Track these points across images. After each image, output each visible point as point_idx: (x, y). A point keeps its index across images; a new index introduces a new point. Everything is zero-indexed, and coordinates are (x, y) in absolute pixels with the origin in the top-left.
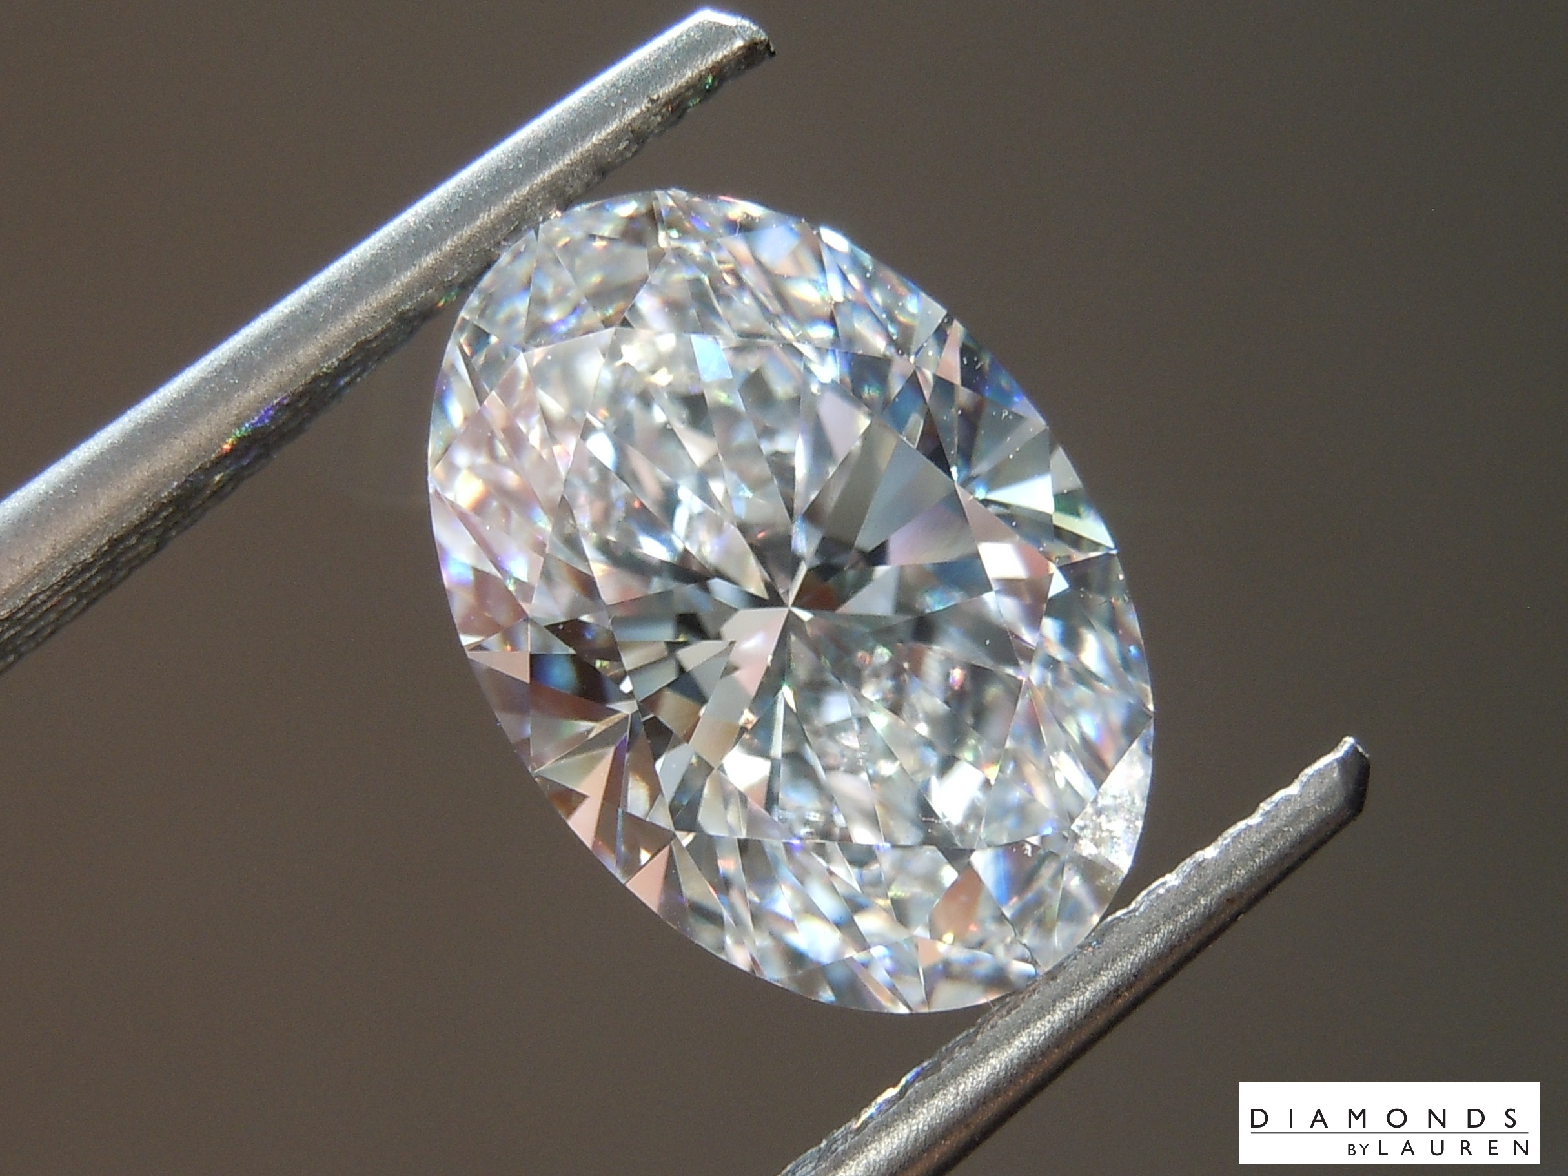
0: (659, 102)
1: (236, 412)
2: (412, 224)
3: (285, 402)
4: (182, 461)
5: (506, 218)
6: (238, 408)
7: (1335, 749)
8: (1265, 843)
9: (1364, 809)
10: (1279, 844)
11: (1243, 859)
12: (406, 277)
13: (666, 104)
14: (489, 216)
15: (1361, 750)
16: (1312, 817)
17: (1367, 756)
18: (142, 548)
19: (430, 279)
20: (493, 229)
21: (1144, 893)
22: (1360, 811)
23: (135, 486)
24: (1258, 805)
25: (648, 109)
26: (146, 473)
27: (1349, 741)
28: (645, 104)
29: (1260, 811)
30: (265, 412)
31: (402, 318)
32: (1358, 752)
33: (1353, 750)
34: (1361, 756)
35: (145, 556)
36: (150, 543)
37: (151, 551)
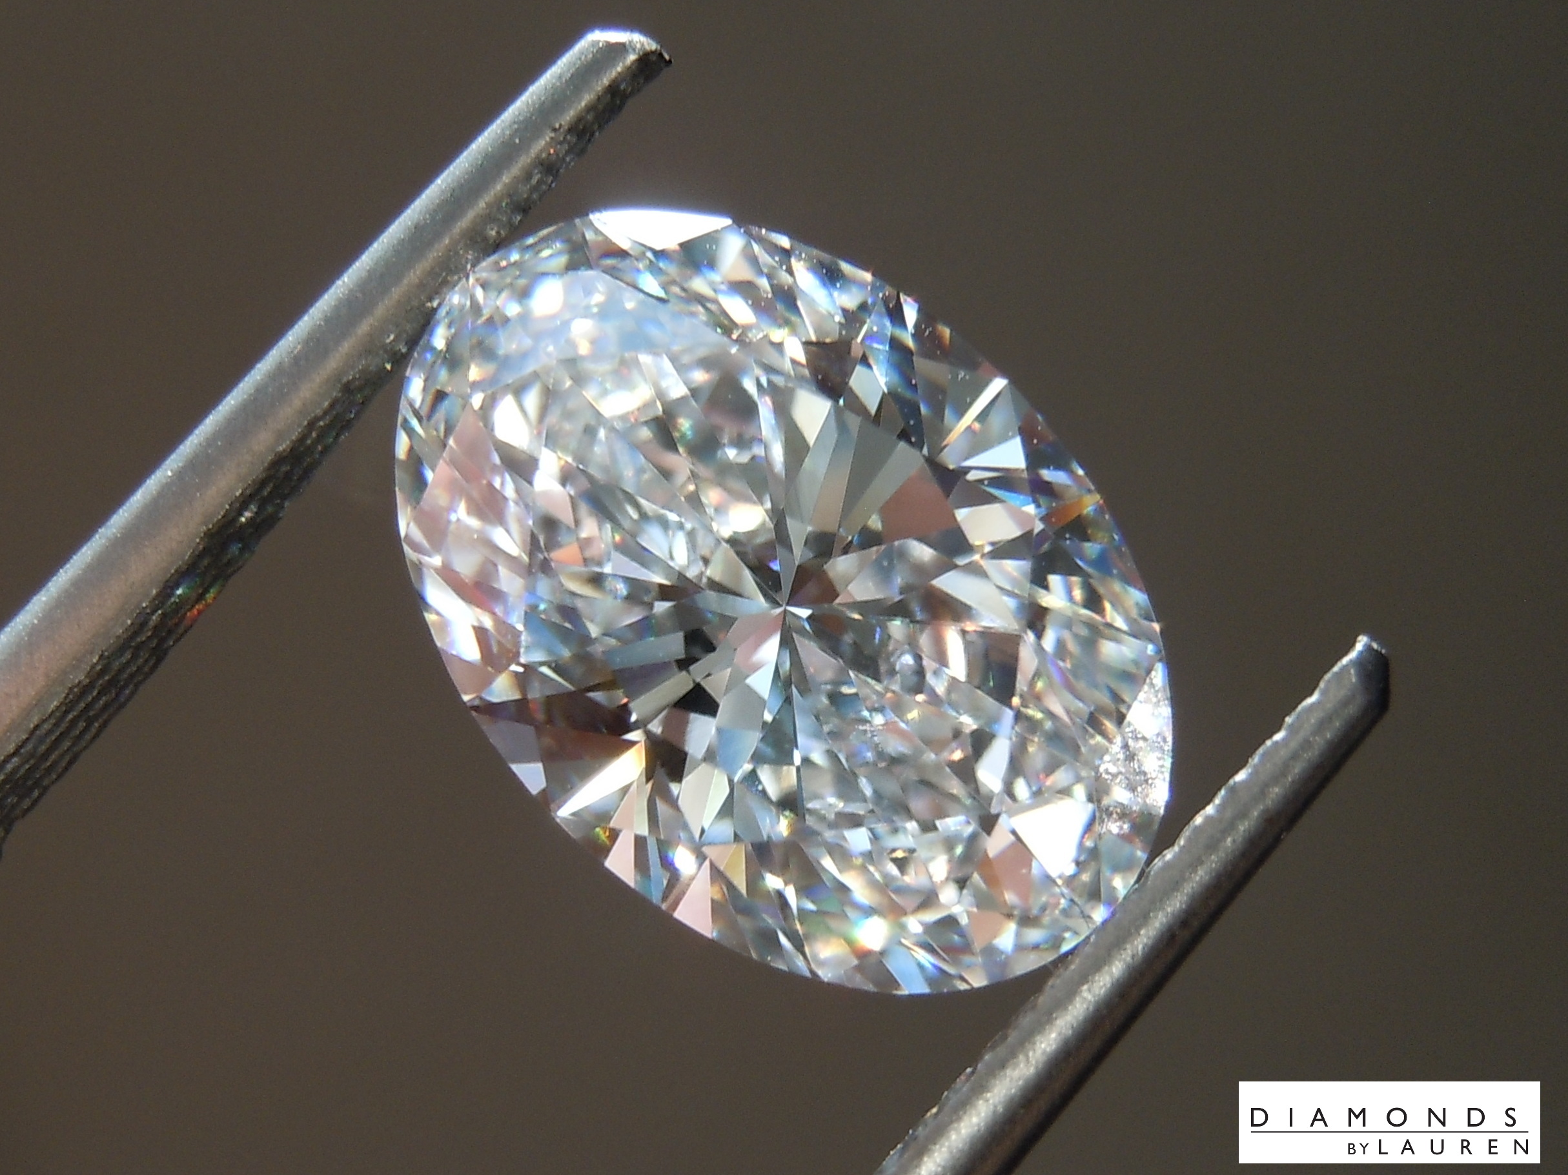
0: (562, 130)
2: (341, 295)
3: (248, 492)
5: (432, 273)
7: (1351, 651)
8: (1294, 757)
10: (1307, 755)
11: (1274, 777)
12: (346, 347)
13: (570, 130)
14: (414, 273)
15: (1375, 646)
16: (1337, 723)
17: (1383, 651)
19: (370, 347)
20: (421, 286)
22: (1388, 706)
24: (1283, 720)
25: (552, 138)
28: (549, 135)
29: (1285, 725)
30: (230, 505)
31: (347, 389)
32: (1373, 649)
33: (1368, 648)
34: (1377, 651)
35: (146, 669)
36: (147, 656)
37: (151, 663)
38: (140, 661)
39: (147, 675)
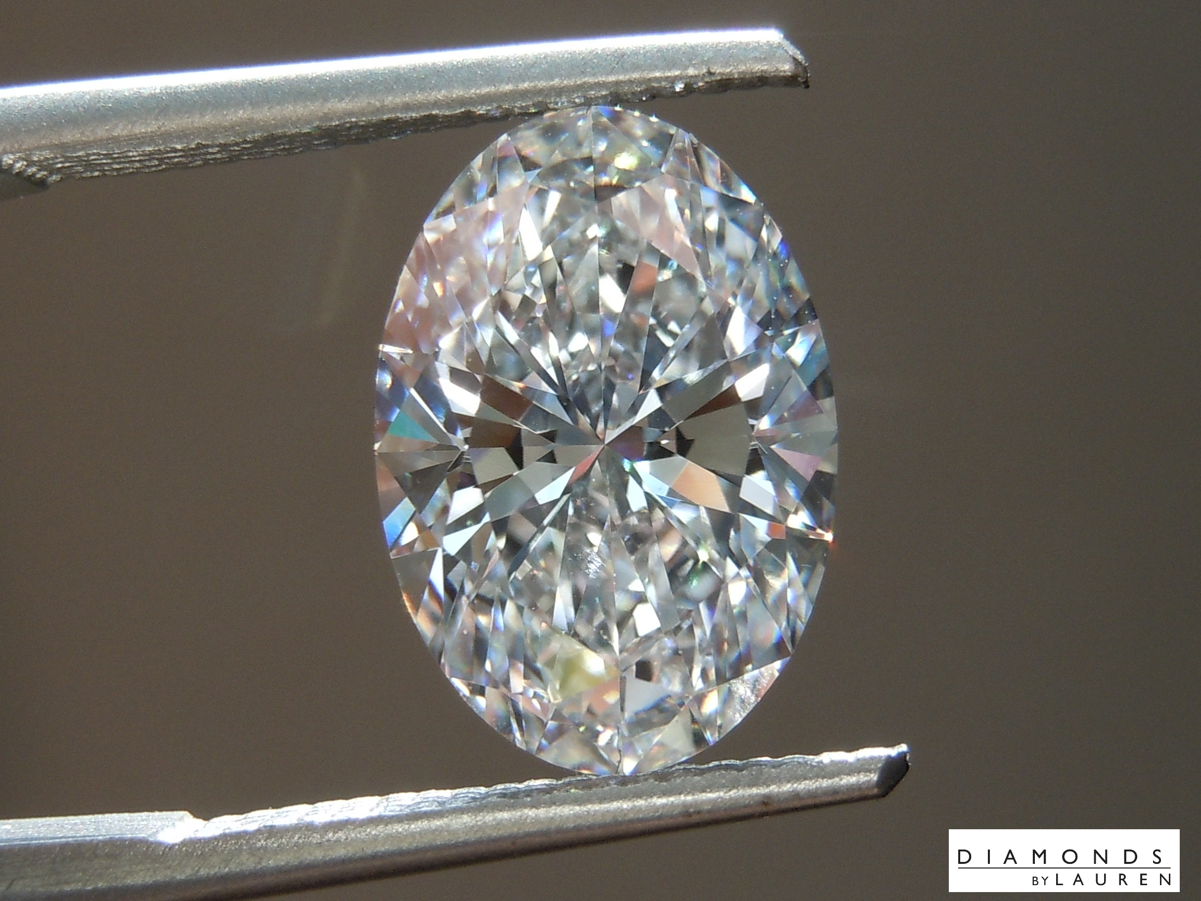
1: (326, 111)
4: (273, 122)
6: (329, 109)
15: (908, 758)
18: (218, 156)
23: (234, 119)
26: (245, 115)
27: (904, 748)
33: (903, 755)
34: (906, 762)
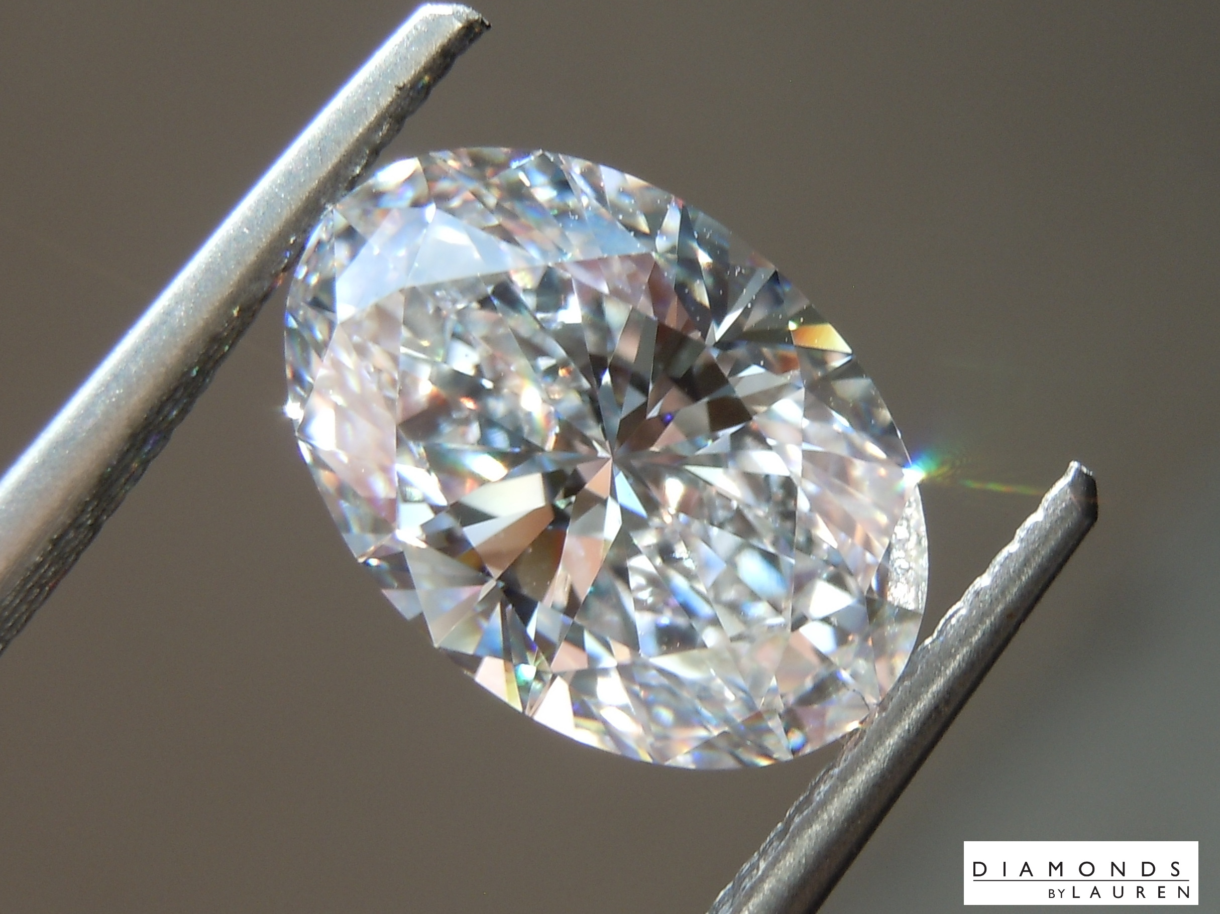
0: (405, 88)
2: (232, 232)
5: (305, 210)
7: (1066, 474)
8: (1026, 562)
9: (1099, 516)
10: (1038, 559)
11: (1012, 580)
15: (1085, 470)
16: (1059, 534)
17: (1091, 474)
20: (297, 221)
21: (942, 621)
22: (1096, 518)
24: (1015, 533)
25: (395, 95)
27: (1074, 465)
29: (1017, 538)
32: (1083, 473)
33: (1079, 472)
34: (1086, 475)
35: (86, 541)
36: (86, 532)
37: (90, 535)
38: (81, 536)
39: (86, 546)
